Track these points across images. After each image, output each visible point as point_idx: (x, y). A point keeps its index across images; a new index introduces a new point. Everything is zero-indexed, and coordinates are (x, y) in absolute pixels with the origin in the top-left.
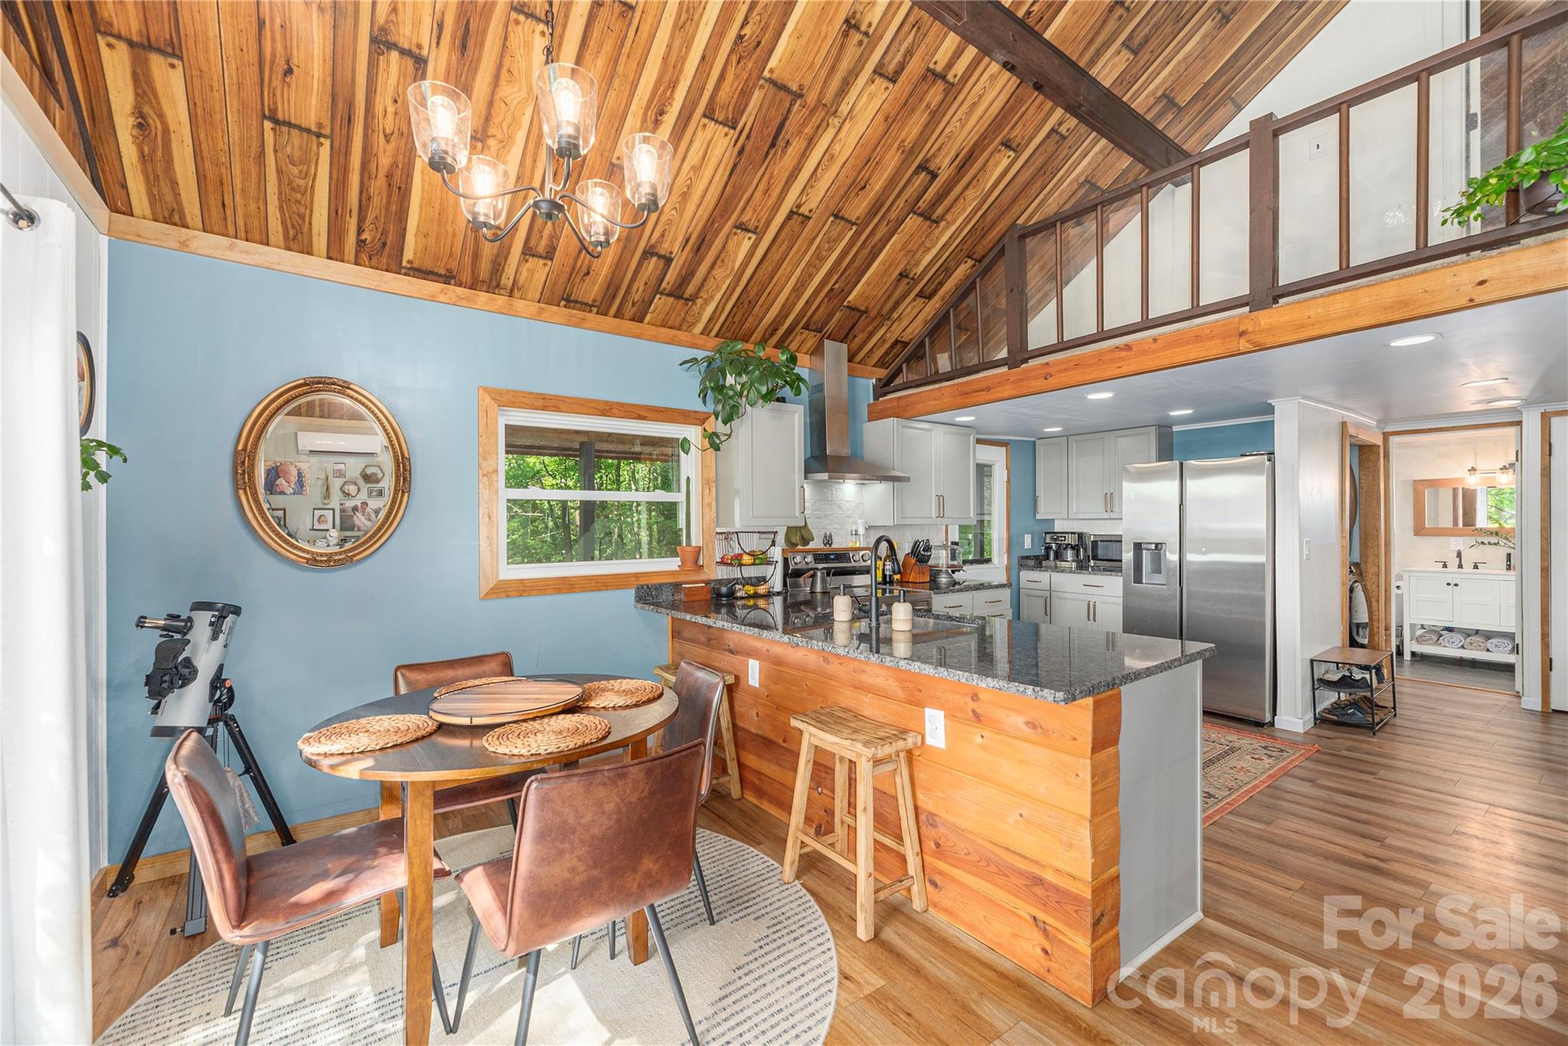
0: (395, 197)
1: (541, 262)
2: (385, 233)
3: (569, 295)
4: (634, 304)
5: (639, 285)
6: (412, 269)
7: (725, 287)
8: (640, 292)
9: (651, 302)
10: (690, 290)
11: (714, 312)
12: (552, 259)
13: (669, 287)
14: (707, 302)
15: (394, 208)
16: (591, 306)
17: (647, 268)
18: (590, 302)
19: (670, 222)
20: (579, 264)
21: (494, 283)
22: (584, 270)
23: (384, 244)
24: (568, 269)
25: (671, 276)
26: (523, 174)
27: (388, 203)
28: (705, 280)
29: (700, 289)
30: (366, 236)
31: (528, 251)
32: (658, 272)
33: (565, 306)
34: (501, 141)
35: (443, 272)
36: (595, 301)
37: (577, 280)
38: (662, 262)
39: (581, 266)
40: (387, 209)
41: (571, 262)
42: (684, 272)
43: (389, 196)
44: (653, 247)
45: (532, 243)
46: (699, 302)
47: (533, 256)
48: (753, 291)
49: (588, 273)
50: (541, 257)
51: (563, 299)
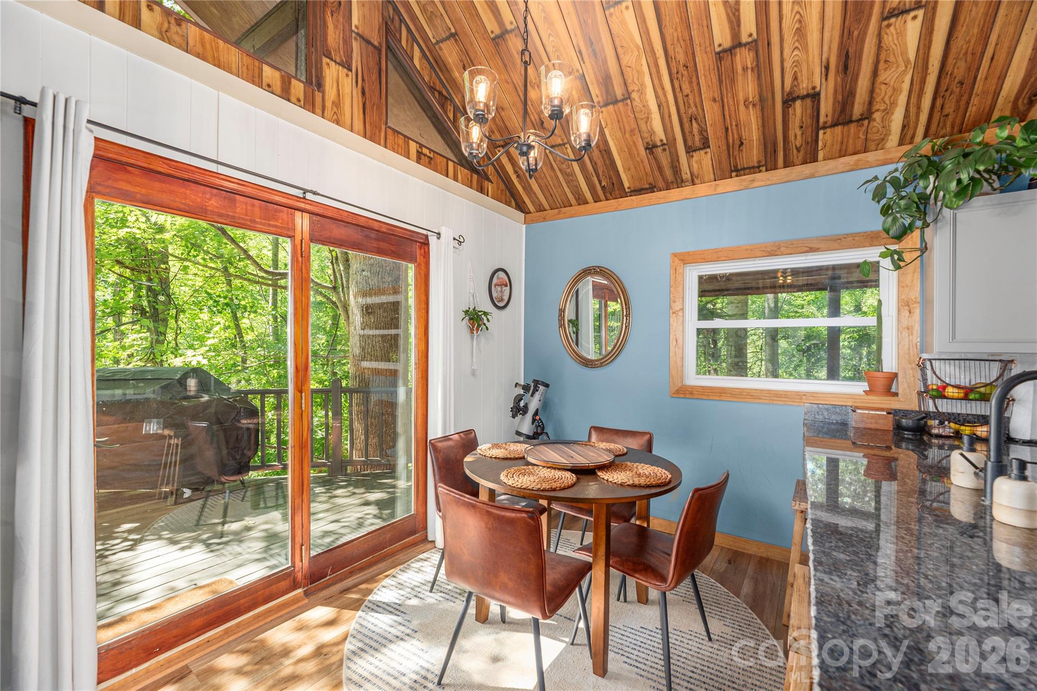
0: (605, 156)
1: (702, 152)
2: (610, 178)
3: (736, 166)
4: (798, 150)
5: (795, 130)
6: (631, 192)
7: (906, 86)
8: (799, 137)
9: (817, 141)
10: (858, 110)
11: (907, 116)
12: (709, 147)
13: (829, 118)
14: (888, 112)
15: (608, 162)
16: (759, 167)
17: (795, 114)
18: (756, 165)
19: (797, 63)
20: (731, 141)
21: (679, 180)
22: (737, 143)
23: (613, 184)
24: (724, 147)
25: (826, 107)
26: (661, 102)
27: (604, 161)
28: (872, 91)
29: (870, 103)
30: (604, 183)
31: (690, 150)
32: (809, 111)
33: (737, 176)
34: (638, 91)
35: (647, 186)
36: (759, 162)
37: (736, 153)
38: (809, 101)
39: (733, 141)
40: (605, 165)
41: (724, 142)
42: (840, 98)
43: (603, 157)
44: (790, 93)
45: (690, 143)
46: (877, 116)
47: (695, 151)
48: (959, 70)
49: (742, 144)
50: (700, 149)
51: (732, 171)
